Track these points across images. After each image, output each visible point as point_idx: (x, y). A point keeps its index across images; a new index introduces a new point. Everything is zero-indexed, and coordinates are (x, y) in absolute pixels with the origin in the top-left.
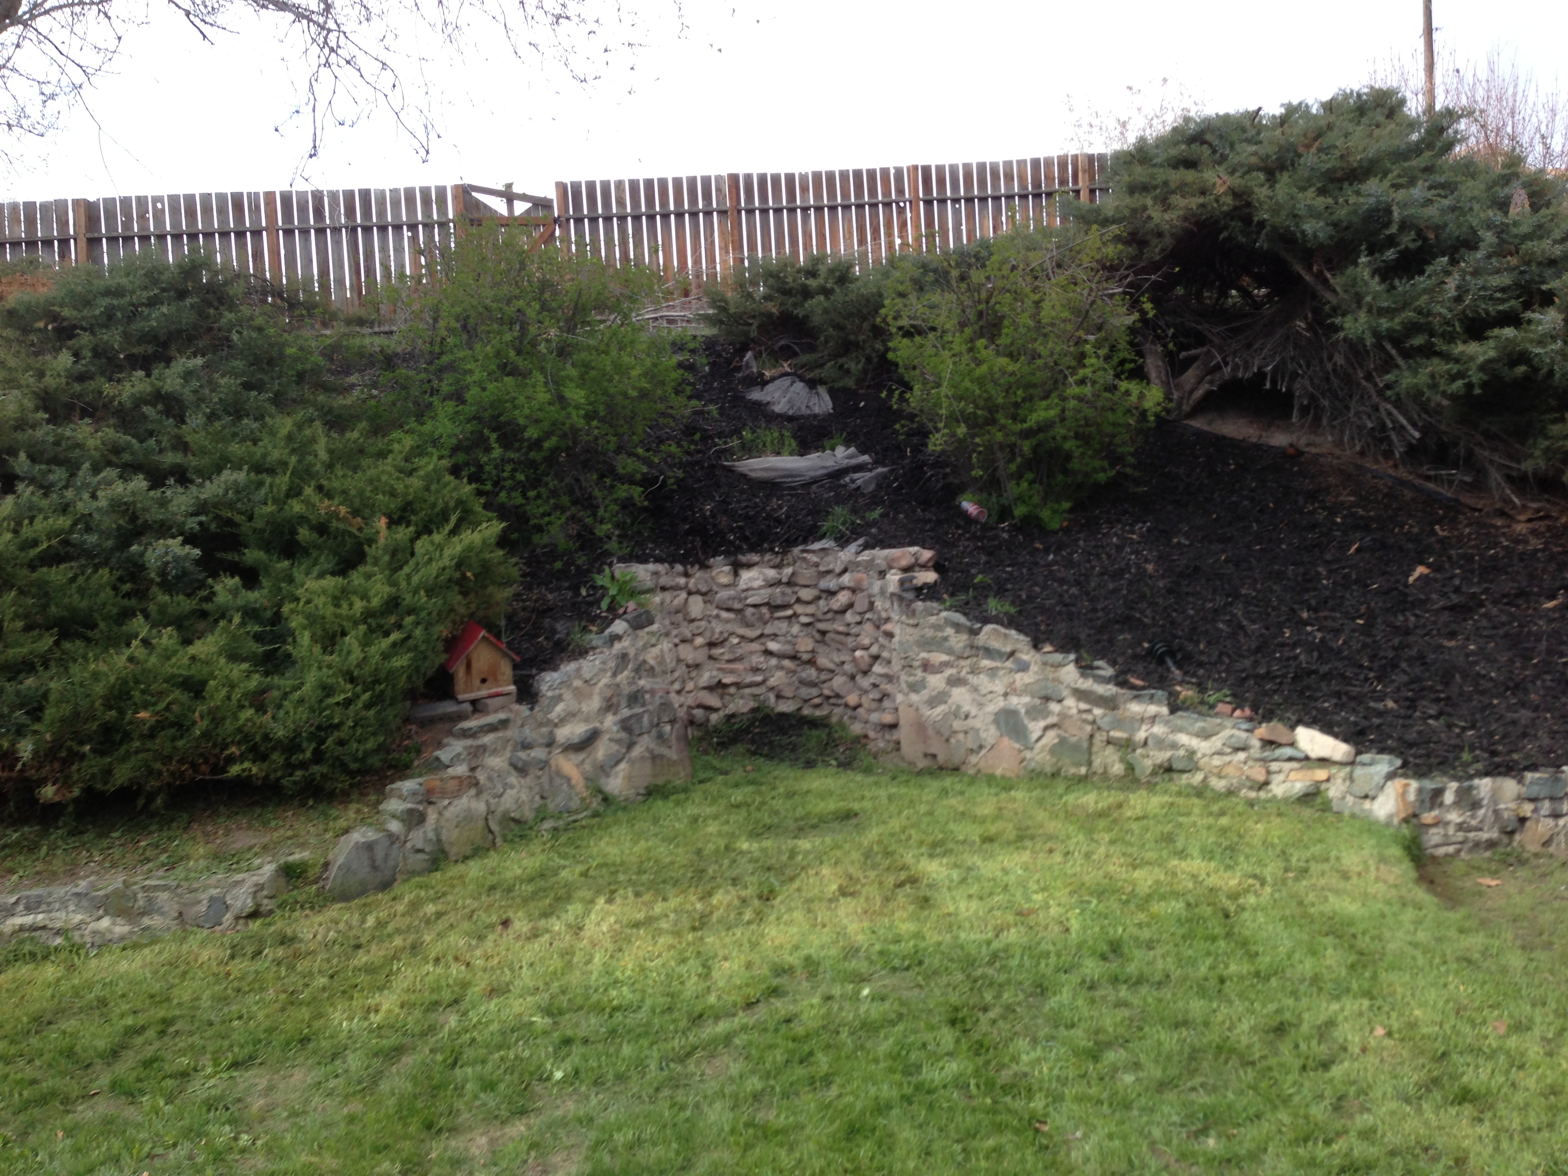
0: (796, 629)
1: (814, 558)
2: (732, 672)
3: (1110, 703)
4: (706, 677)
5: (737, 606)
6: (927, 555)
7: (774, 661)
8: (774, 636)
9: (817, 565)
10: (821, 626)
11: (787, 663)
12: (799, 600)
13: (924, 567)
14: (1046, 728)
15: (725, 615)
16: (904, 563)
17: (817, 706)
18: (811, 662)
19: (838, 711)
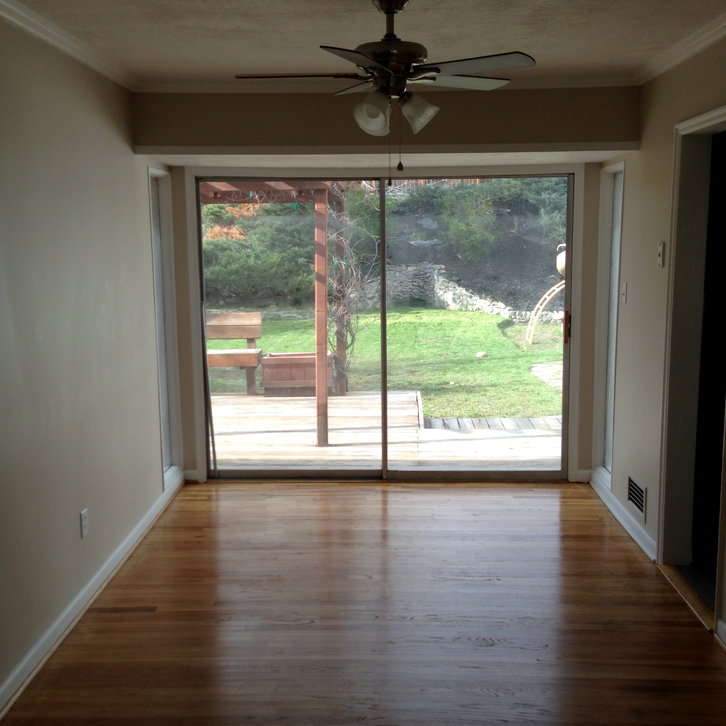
0: (420, 280)
1: (424, 265)
2: (405, 289)
3: (471, 297)
4: (399, 289)
5: (407, 275)
6: (443, 267)
7: (415, 287)
8: (415, 282)
9: (424, 267)
10: (425, 280)
11: (417, 287)
12: (421, 274)
13: (443, 269)
14: (460, 302)
15: (404, 276)
16: (438, 268)
17: (424, 297)
18: (423, 288)
19: (428, 298)
